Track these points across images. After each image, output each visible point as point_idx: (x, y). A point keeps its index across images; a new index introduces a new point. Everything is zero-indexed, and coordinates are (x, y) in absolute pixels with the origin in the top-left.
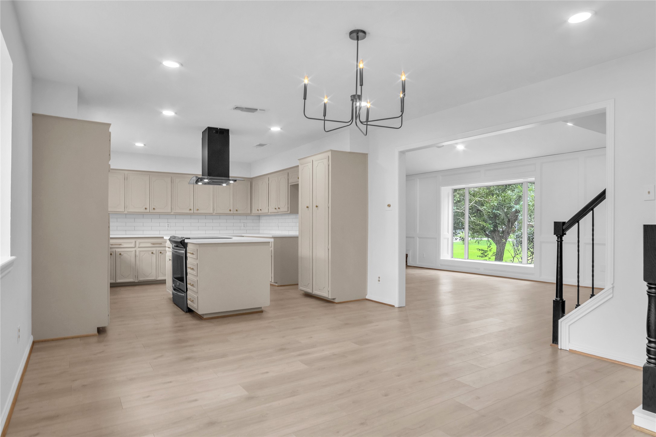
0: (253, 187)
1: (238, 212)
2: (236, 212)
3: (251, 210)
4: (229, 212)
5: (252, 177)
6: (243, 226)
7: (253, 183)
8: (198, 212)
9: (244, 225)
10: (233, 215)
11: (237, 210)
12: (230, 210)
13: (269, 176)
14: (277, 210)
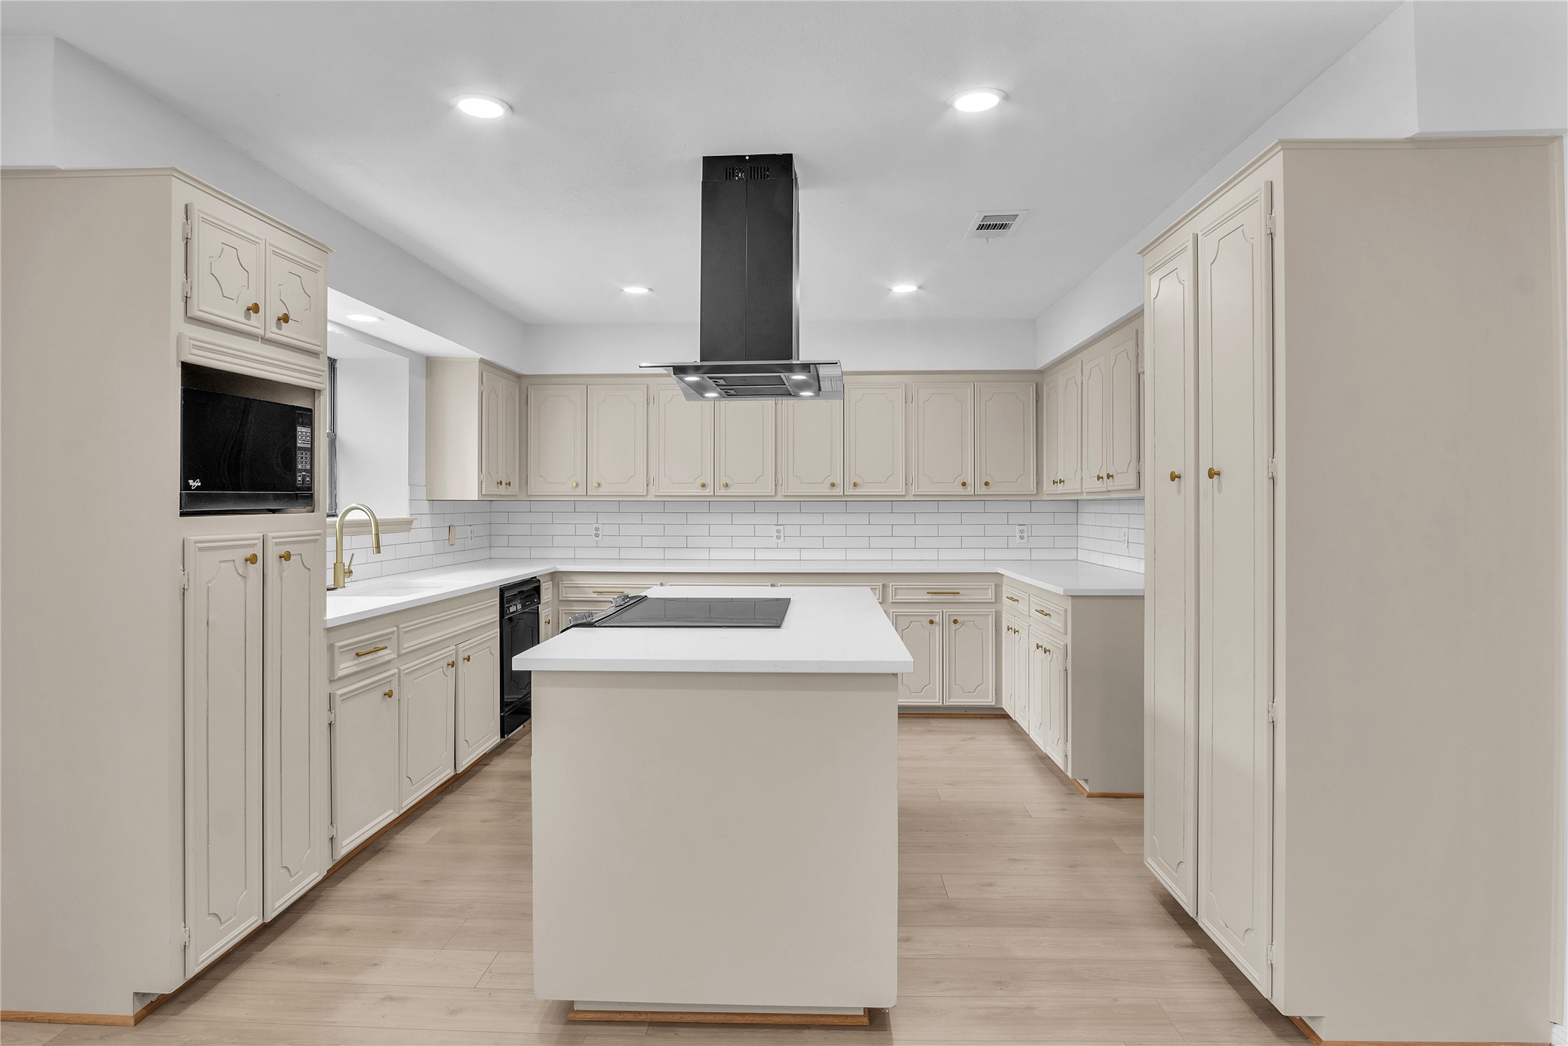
0: (1045, 401)
1: (992, 490)
2: (984, 490)
3: (1039, 482)
4: (961, 491)
5: (1038, 367)
6: (1018, 534)
7: (1045, 386)
8: (858, 491)
9: (1022, 531)
10: (974, 499)
11: (987, 484)
12: (964, 484)
13: (1079, 356)
14: (1105, 483)
